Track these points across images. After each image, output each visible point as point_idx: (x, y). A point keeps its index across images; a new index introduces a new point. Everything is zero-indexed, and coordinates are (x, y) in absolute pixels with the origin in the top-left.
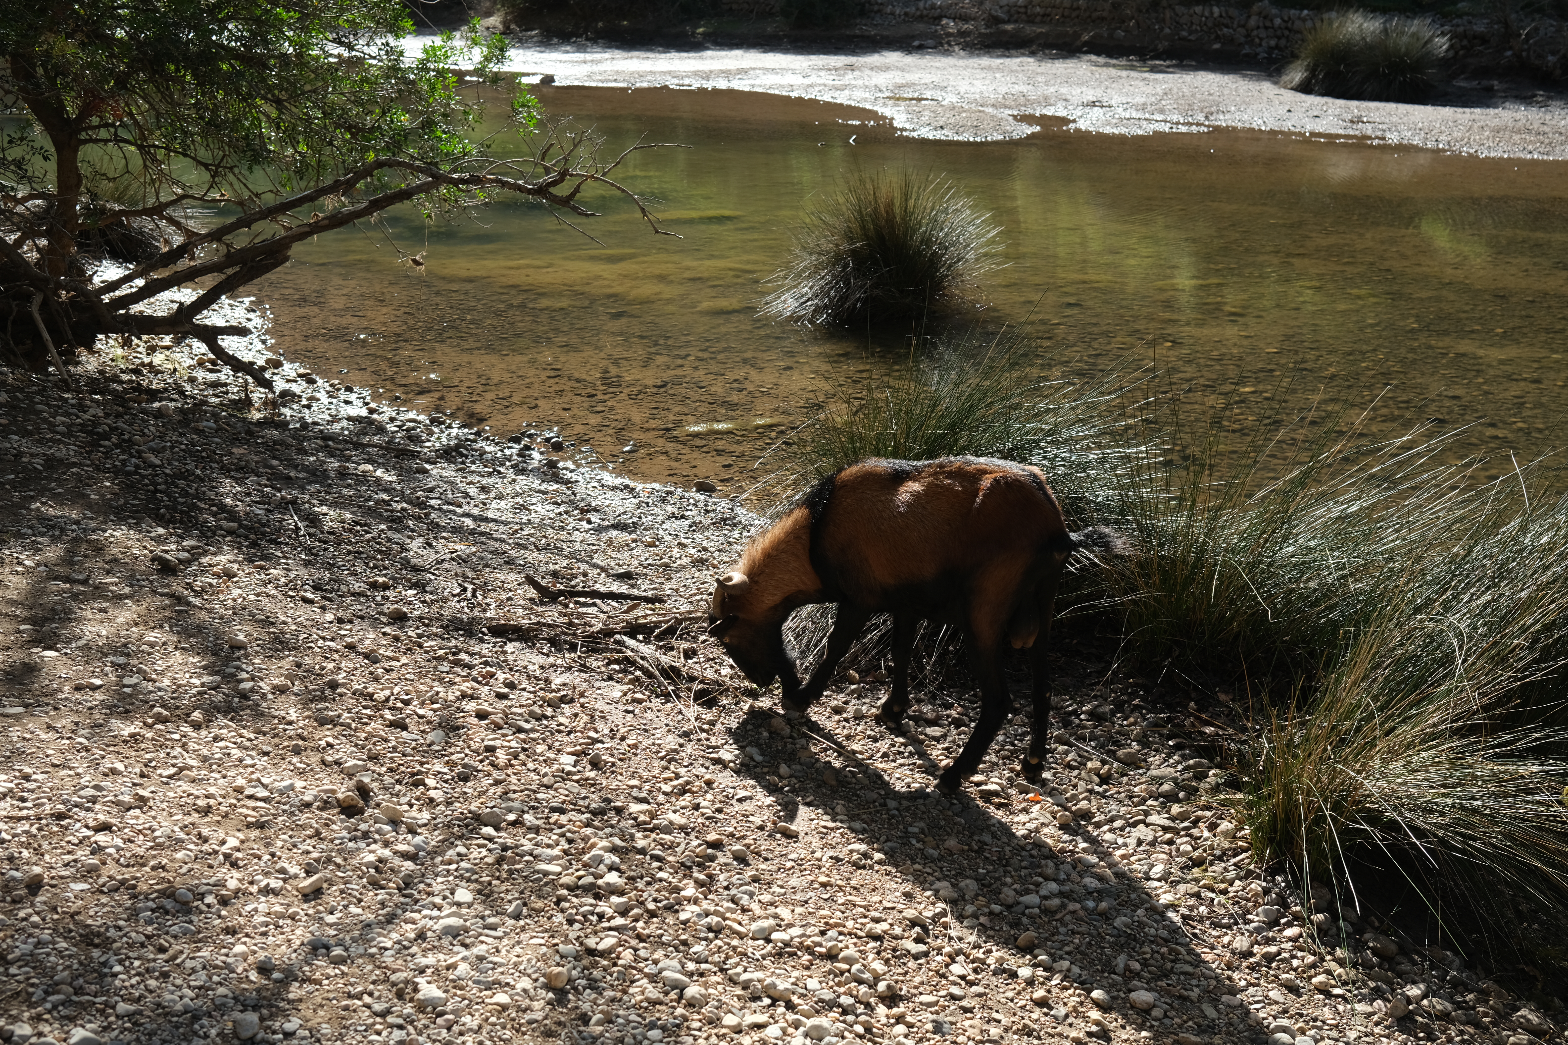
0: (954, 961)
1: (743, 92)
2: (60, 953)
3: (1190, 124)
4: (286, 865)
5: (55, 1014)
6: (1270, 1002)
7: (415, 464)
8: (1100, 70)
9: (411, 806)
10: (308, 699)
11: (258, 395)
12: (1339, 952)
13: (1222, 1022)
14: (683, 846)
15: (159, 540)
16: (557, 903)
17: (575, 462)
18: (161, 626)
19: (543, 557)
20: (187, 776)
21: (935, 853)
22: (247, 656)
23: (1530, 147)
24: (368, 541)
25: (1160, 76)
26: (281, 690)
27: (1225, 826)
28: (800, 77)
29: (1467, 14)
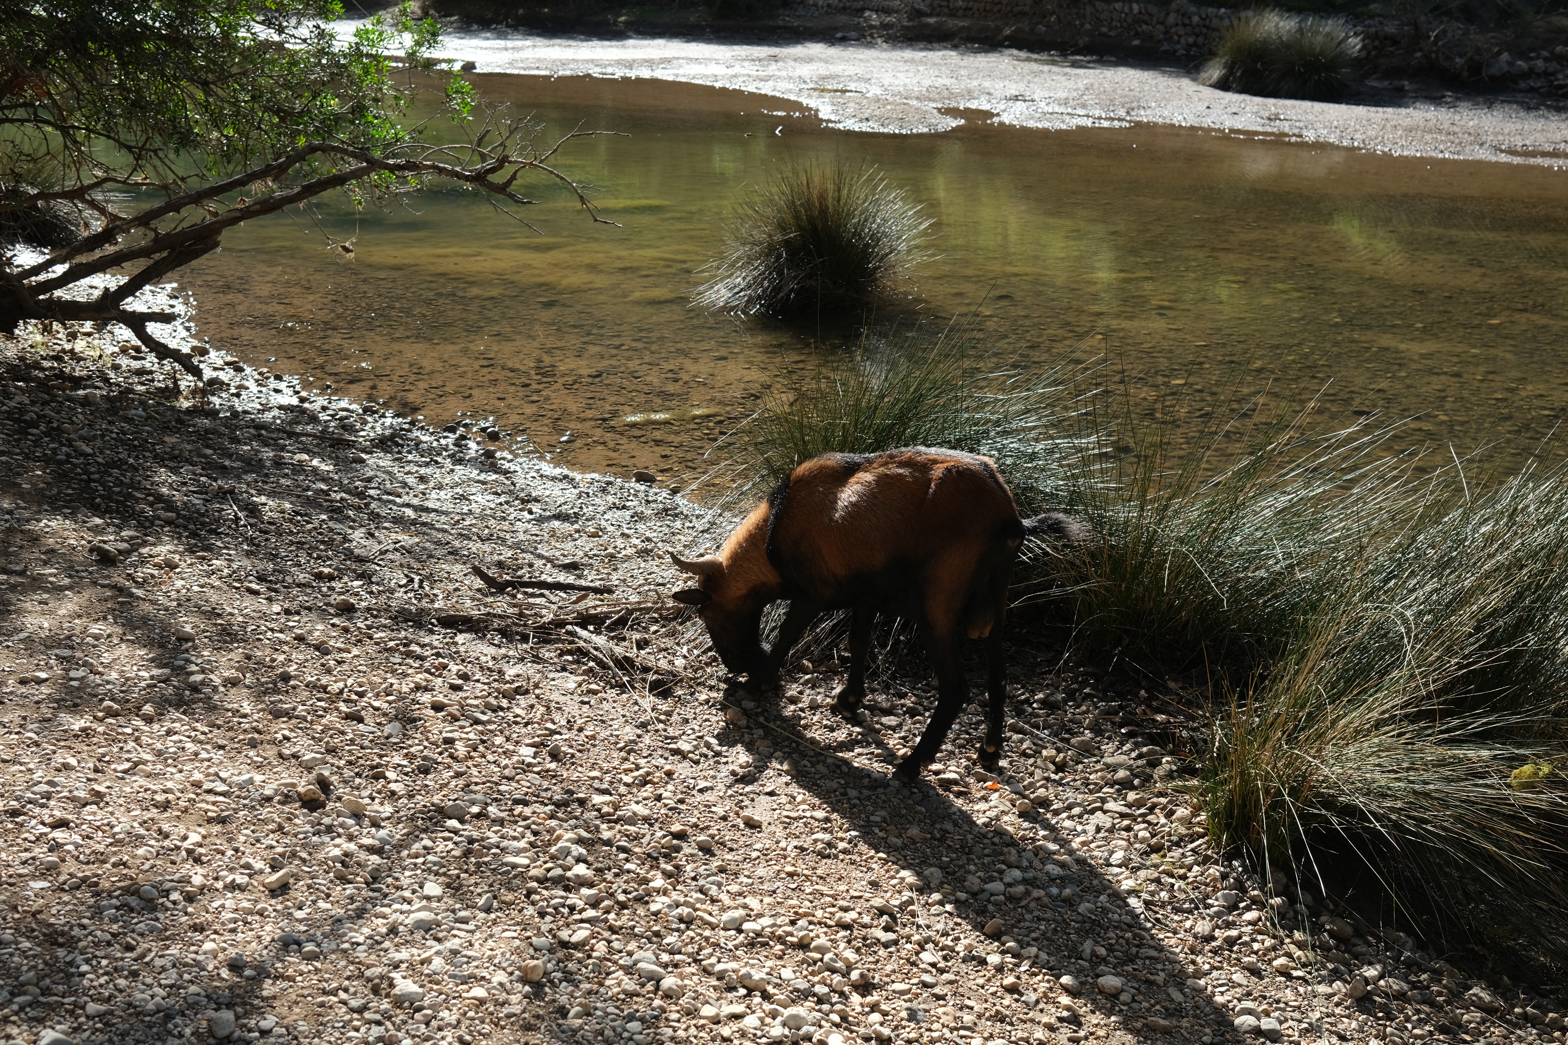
0: (924, 950)
1: (666, 82)
2: (24, 953)
3: (1112, 119)
4: (251, 861)
5: (23, 1016)
6: (1232, 984)
7: (351, 454)
8: (1022, 64)
9: (373, 799)
10: (260, 692)
11: (187, 382)
12: (1298, 935)
13: (1189, 1005)
14: (648, 837)
15: (96, 530)
16: (528, 896)
17: (512, 452)
18: (105, 618)
19: (487, 547)
20: (143, 771)
21: (899, 842)
22: (195, 648)
23: (1442, 147)
24: (310, 531)
25: (1081, 71)
26: (233, 683)
27: (1182, 812)
28: (723, 67)
29: (1379, 15)
